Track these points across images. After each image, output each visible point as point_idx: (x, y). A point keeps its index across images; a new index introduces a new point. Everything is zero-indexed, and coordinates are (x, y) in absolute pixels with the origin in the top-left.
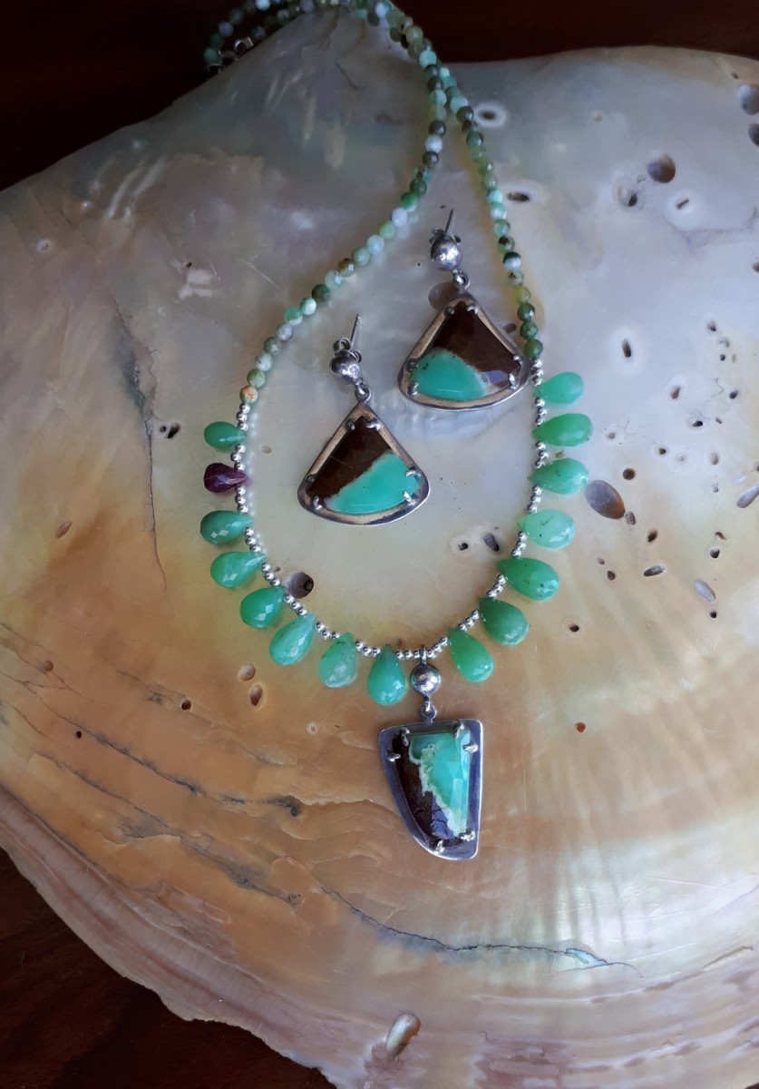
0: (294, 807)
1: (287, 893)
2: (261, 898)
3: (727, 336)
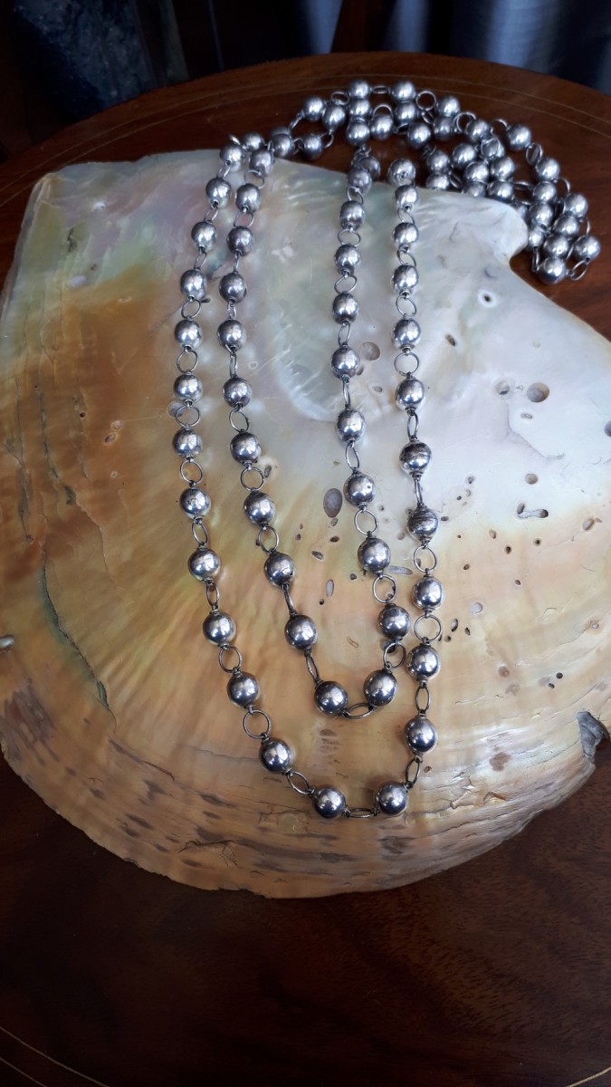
0: (71, 501)
1: (29, 533)
2: (18, 524)
3: (473, 491)
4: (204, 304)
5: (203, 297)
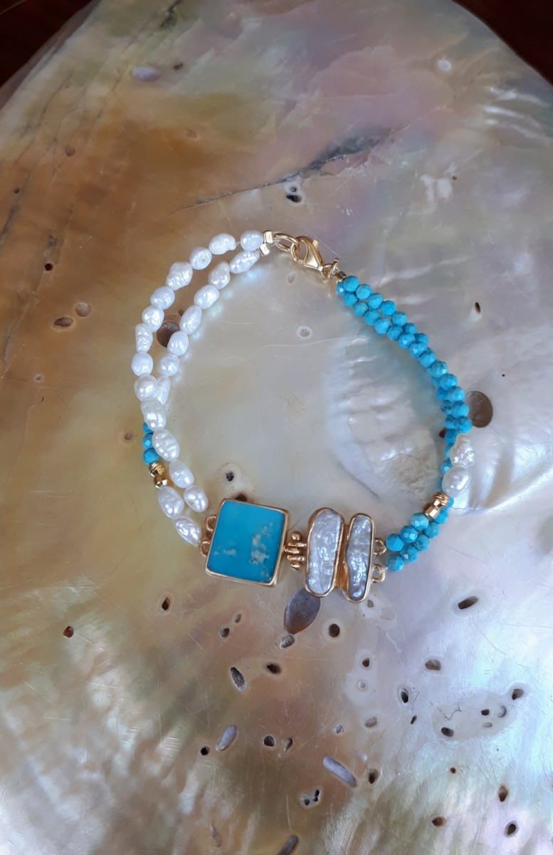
3: (510, 711)
4: (290, 202)
5: (295, 190)
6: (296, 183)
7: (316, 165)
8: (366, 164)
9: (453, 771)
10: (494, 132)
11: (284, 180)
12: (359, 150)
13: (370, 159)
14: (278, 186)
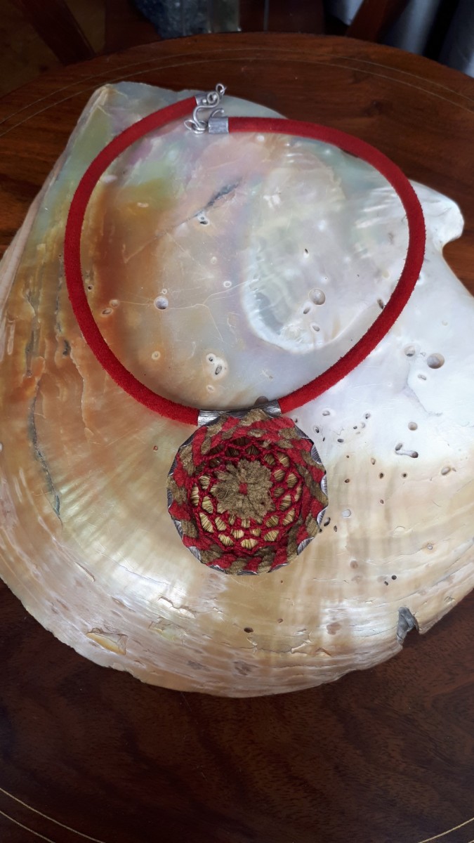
0: (66, 353)
1: (31, 369)
2: (24, 360)
3: (367, 425)
4: (202, 225)
5: (203, 218)
6: (203, 215)
7: (211, 203)
8: (235, 197)
9: (348, 457)
10: (293, 165)
11: (196, 215)
12: (229, 191)
13: (236, 194)
14: (195, 218)
